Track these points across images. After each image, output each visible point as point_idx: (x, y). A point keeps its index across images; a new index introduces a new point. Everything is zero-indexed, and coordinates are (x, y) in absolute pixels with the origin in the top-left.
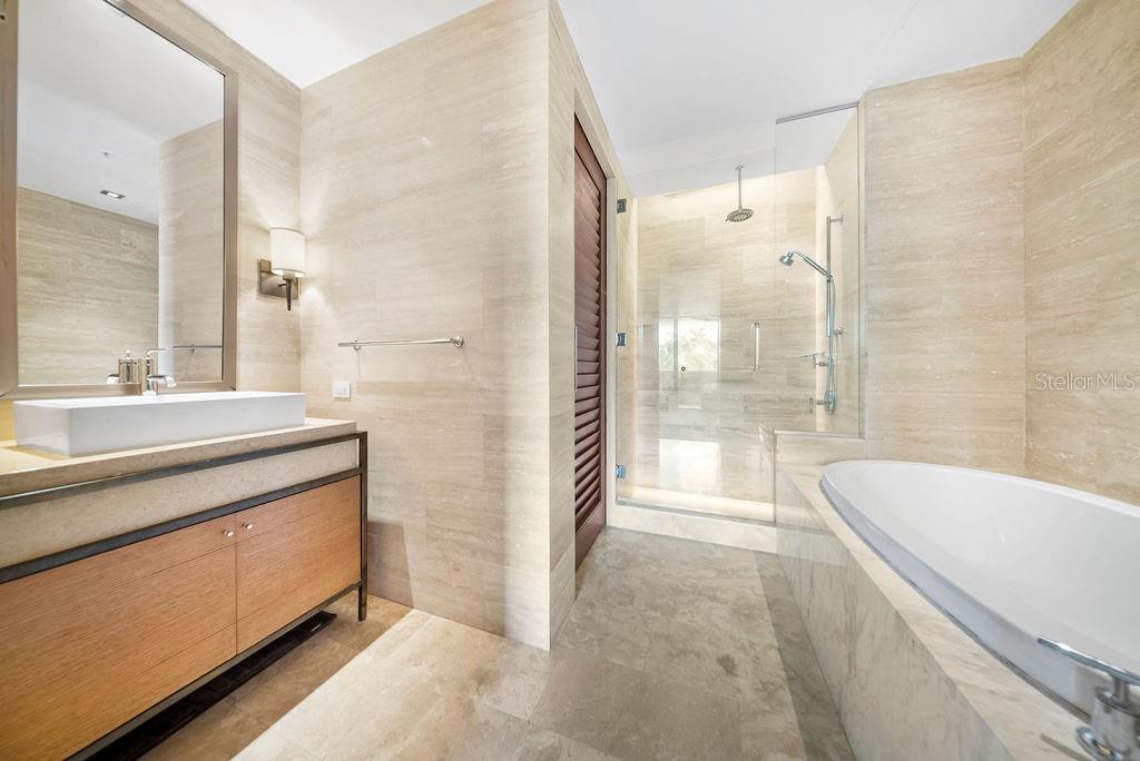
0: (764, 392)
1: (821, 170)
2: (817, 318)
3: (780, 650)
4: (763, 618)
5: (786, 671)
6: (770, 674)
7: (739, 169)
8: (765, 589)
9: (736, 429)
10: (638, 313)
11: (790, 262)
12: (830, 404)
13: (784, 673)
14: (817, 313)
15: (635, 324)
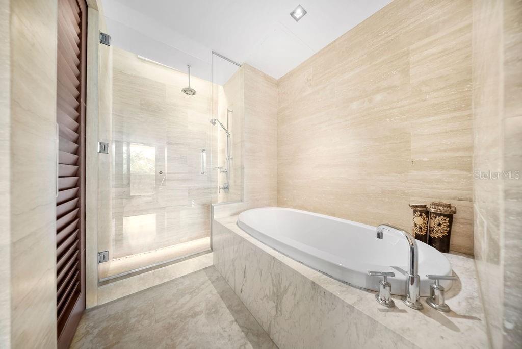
0: (197, 185)
1: (221, 88)
2: (218, 151)
3: (236, 321)
4: (222, 308)
5: (243, 331)
6: (239, 340)
7: (189, 66)
8: (216, 289)
9: (184, 205)
10: (112, 131)
11: (214, 123)
12: (226, 189)
13: (243, 333)
14: (219, 149)
15: (111, 139)
